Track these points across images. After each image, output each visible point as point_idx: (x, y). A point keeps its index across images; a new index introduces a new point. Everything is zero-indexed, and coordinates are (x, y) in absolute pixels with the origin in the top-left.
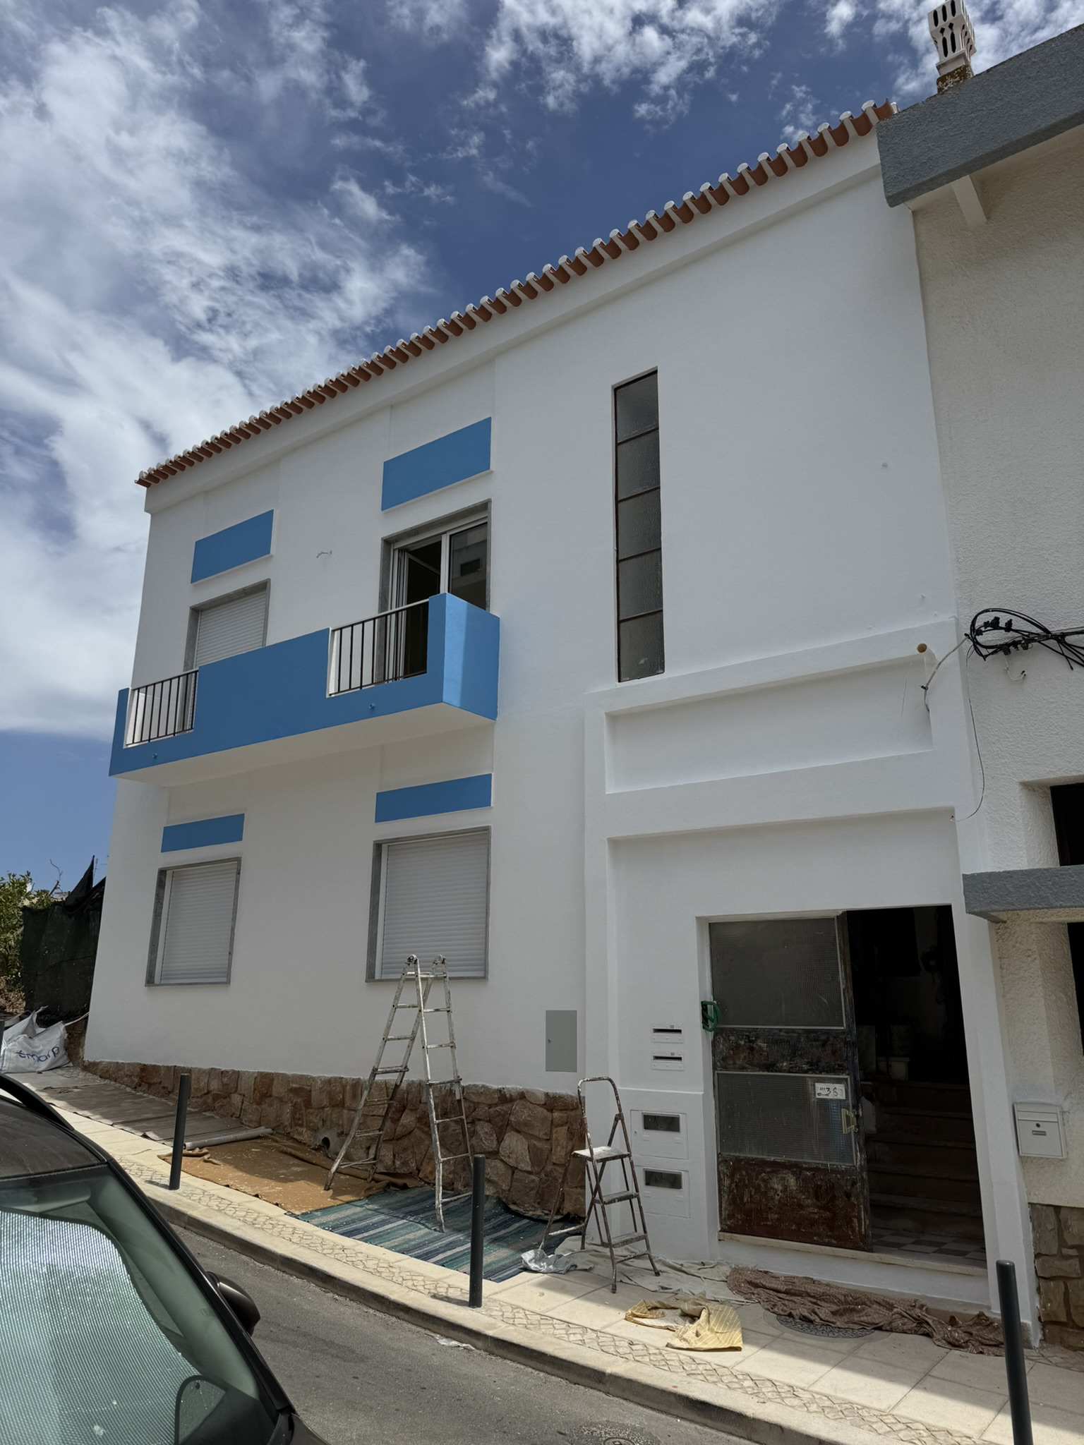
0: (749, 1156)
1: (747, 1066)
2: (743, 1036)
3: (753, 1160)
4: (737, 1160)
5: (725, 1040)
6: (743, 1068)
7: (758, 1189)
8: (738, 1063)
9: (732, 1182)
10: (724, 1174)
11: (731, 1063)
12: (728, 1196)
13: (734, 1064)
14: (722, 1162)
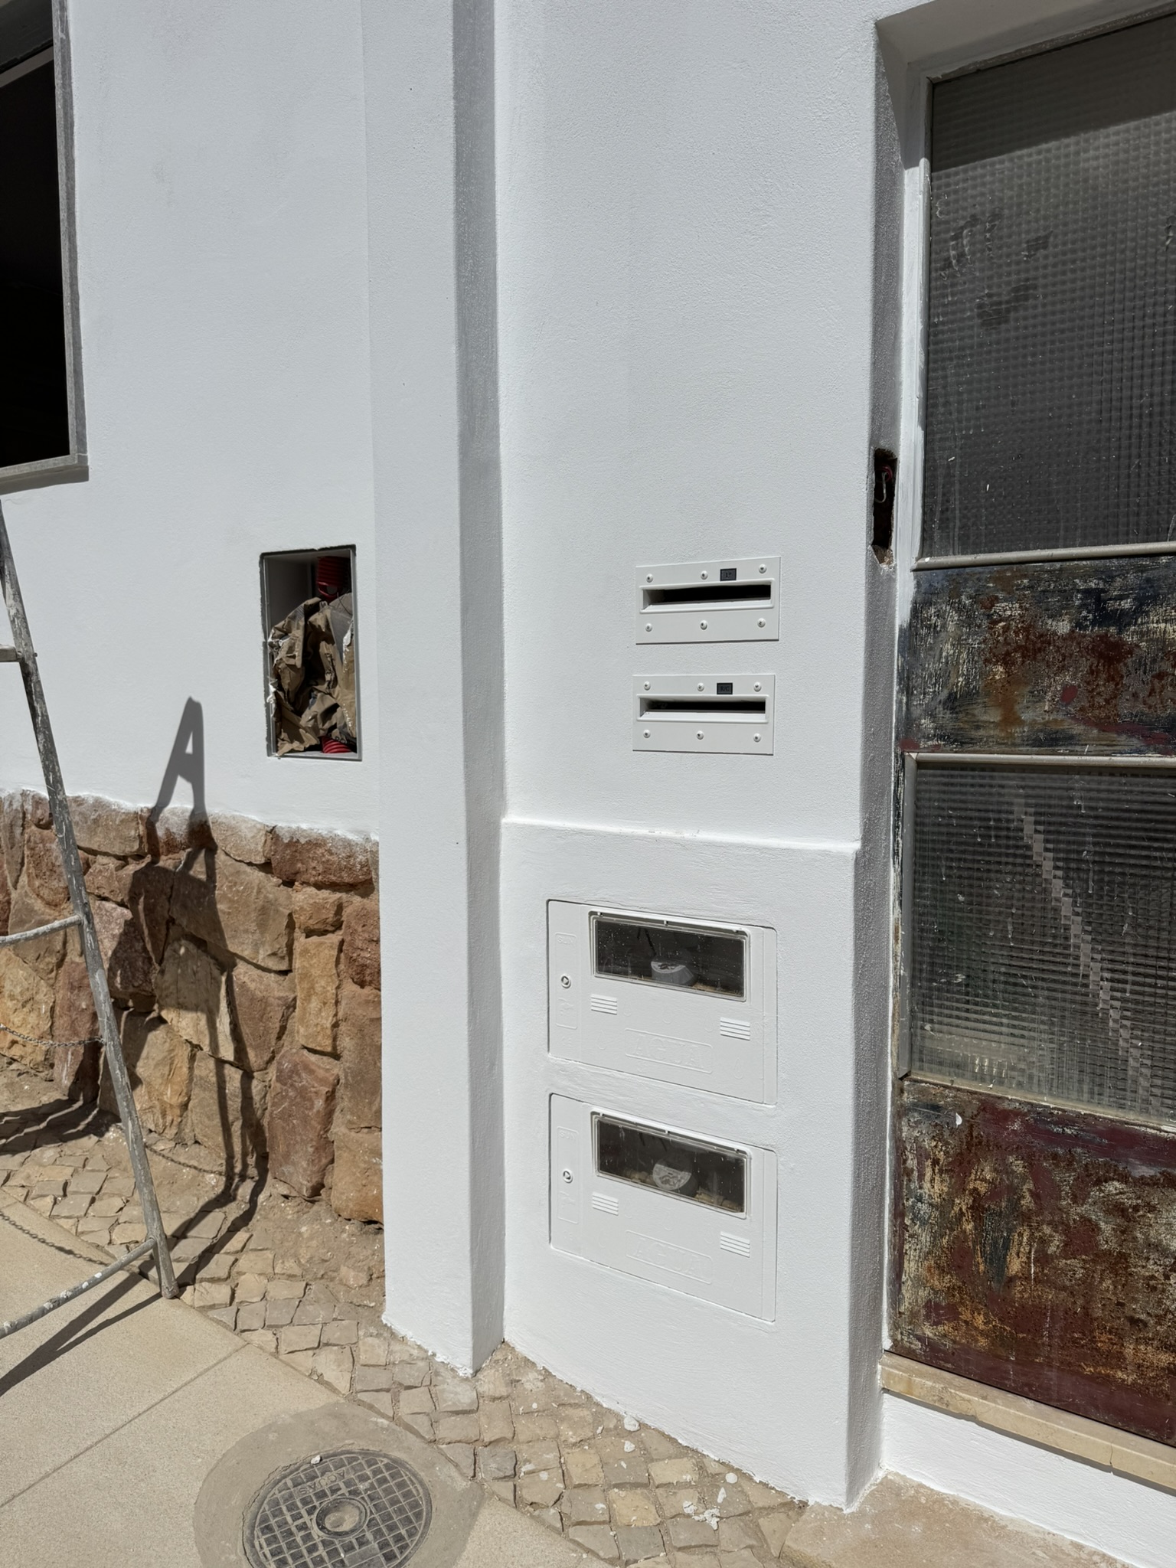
0: (1047, 1101)
1: (1077, 729)
2: (1066, 595)
3: (1066, 1119)
4: (991, 1111)
5: (968, 620)
6: (1052, 740)
7: (1080, 1238)
8: (1026, 716)
9: (959, 1188)
10: (922, 1155)
11: (994, 716)
12: (936, 1237)
13: (1010, 719)
14: (914, 1107)
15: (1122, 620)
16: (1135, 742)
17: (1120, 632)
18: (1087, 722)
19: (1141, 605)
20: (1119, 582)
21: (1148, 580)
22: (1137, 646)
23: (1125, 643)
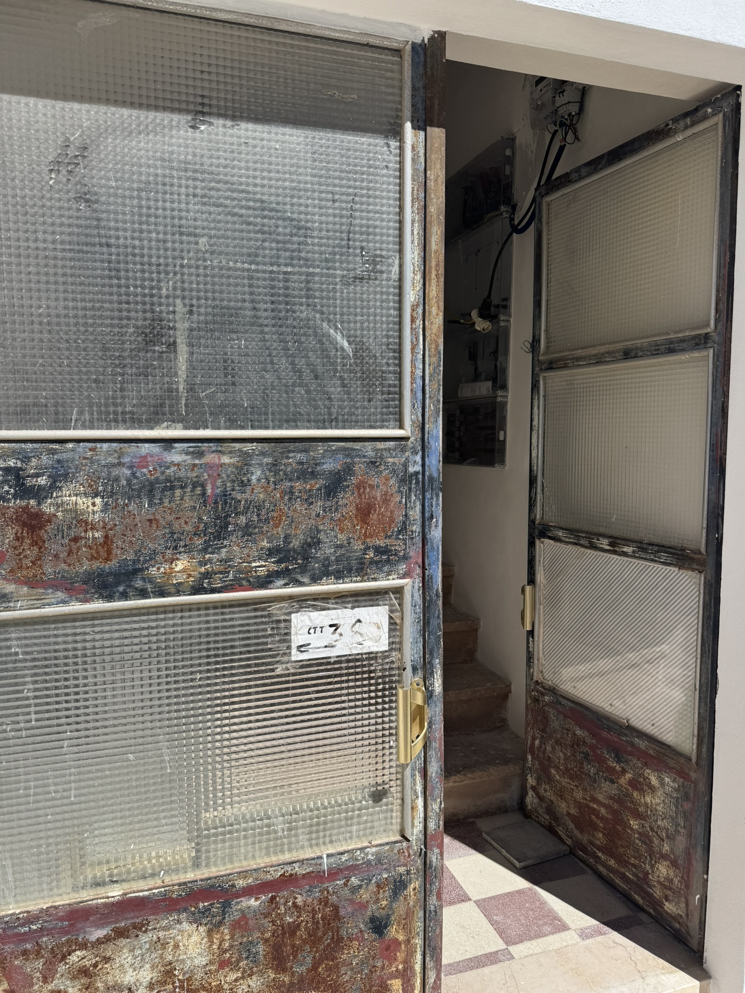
0: (12, 909)
15: (40, 494)
16: (60, 595)
17: (39, 504)
18: (18, 581)
19: (55, 481)
20: (34, 462)
21: (59, 461)
22: (55, 515)
23: (44, 514)
